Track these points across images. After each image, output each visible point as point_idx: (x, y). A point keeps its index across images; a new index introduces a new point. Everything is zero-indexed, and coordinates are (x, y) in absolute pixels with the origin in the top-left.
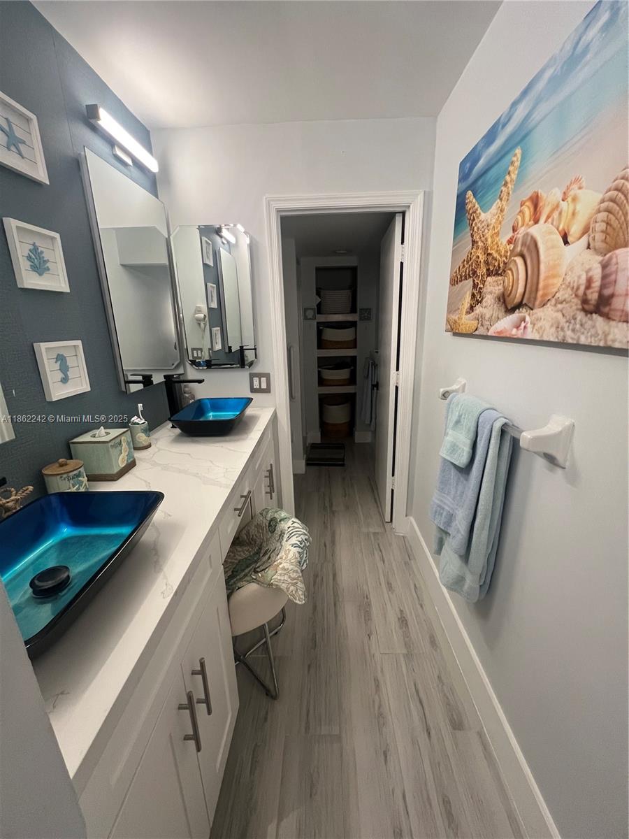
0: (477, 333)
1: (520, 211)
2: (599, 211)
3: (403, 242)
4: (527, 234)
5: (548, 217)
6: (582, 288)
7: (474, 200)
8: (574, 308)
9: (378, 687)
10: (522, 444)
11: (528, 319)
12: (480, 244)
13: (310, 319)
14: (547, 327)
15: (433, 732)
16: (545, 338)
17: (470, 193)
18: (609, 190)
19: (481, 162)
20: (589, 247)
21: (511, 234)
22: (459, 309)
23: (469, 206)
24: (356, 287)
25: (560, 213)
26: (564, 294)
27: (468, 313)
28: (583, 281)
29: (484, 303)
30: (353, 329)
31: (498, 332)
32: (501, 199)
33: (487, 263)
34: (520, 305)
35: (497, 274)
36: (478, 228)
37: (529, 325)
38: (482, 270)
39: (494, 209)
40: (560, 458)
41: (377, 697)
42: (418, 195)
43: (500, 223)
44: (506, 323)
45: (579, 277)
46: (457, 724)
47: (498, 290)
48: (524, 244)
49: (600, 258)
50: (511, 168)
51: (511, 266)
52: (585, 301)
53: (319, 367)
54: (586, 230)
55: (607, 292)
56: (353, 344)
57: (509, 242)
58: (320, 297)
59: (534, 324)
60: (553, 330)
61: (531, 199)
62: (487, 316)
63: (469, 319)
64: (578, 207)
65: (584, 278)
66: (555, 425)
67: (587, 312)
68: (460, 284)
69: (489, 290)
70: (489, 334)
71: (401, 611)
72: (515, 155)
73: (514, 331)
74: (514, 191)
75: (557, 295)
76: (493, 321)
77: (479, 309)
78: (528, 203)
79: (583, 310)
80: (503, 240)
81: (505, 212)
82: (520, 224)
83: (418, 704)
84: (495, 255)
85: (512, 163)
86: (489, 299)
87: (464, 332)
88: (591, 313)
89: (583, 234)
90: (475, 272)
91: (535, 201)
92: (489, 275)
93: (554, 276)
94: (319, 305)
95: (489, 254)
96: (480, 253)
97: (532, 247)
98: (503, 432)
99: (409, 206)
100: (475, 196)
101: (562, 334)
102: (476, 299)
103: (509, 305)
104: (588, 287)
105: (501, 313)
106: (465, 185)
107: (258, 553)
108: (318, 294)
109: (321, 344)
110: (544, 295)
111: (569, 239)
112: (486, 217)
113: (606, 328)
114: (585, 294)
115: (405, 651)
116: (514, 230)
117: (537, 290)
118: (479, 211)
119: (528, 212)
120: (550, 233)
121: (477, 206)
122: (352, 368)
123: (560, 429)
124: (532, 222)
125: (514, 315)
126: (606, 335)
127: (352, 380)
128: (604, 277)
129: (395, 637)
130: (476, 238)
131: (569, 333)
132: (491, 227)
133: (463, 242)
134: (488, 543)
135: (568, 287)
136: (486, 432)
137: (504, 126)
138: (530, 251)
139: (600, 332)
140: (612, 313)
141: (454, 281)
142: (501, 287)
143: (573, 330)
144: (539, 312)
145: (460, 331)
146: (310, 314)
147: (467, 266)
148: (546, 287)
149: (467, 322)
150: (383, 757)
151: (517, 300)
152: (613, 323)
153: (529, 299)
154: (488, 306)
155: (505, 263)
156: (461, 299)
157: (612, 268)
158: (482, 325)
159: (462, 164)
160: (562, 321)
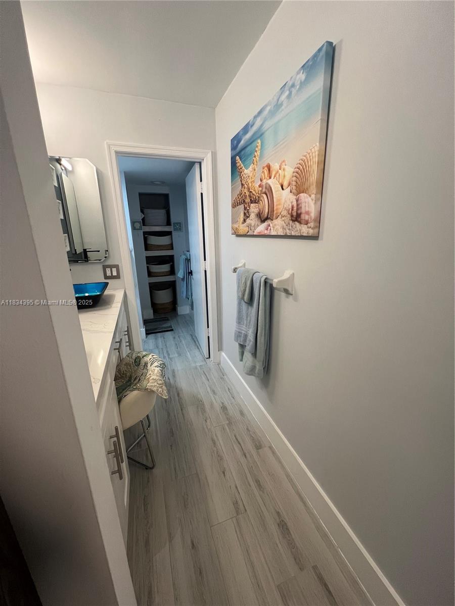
0: (248, 234)
1: (263, 172)
2: (293, 177)
3: (201, 181)
4: (267, 183)
5: (275, 176)
6: (291, 210)
7: (240, 162)
8: (288, 219)
9: (214, 443)
10: (274, 285)
11: (271, 225)
12: (246, 186)
13: (138, 229)
14: (279, 228)
15: (247, 455)
16: (279, 234)
17: (238, 157)
18: (295, 168)
19: (242, 142)
20: (291, 192)
21: (260, 182)
22: (238, 221)
23: (238, 165)
24: (169, 207)
25: (279, 175)
26: (284, 213)
27: (243, 223)
28: (290, 207)
29: (251, 218)
30: (170, 236)
31: (259, 233)
32: (254, 164)
33: (250, 196)
34: (267, 219)
35: (255, 203)
36: (244, 177)
37: (272, 228)
38: (248, 200)
39: (251, 168)
40: (290, 289)
41: (215, 449)
42: (208, 153)
43: (254, 176)
44: (261, 228)
45: (289, 205)
46: (258, 446)
47: (256, 211)
48: (266, 188)
49: (295, 197)
50: (257, 149)
51: (262, 199)
52: (292, 216)
53: (147, 263)
54: (289, 185)
55: (299, 212)
56: (171, 247)
57: (260, 186)
58: (143, 213)
59: (274, 227)
60: (281, 230)
61: (267, 166)
62: (253, 225)
63: (244, 227)
64: (286, 173)
65: (290, 205)
66: (286, 275)
67: (293, 221)
68: (237, 207)
69: (252, 211)
70: (255, 234)
71: (223, 403)
72: (258, 143)
73: (266, 232)
74: (260, 160)
75: (282, 213)
76: (256, 227)
77: (248, 221)
78: (266, 168)
79: (292, 220)
80: (257, 186)
81: (256, 171)
82: (263, 178)
83: (238, 445)
84: (254, 192)
85: (257, 146)
86: (253, 216)
87: (242, 234)
88: (295, 221)
89: (288, 186)
90: (244, 201)
91: (269, 167)
92: (251, 203)
93: (279, 204)
94: (143, 220)
95: (251, 192)
96: (246, 191)
97: (270, 189)
98: (266, 282)
99: (203, 160)
100: (241, 160)
101: (285, 231)
102: (247, 216)
103: (263, 219)
104: (292, 210)
105: (259, 223)
106: (235, 153)
107: (130, 380)
108: (142, 211)
109: (147, 247)
110: (276, 213)
111: (284, 188)
112: (247, 172)
113: (300, 228)
114: (292, 213)
115: (228, 422)
116: (261, 181)
117: (273, 211)
118: (243, 168)
119: (266, 172)
120: (276, 184)
121: (242, 165)
122: (171, 263)
123: (289, 276)
124: (268, 178)
125: (264, 224)
126: (300, 230)
127: (172, 272)
128: (298, 205)
129: (221, 417)
130: (244, 182)
131: (288, 231)
132: (250, 177)
133: (237, 184)
134: (265, 343)
135: (285, 209)
136: (258, 284)
137: (252, 126)
138: (269, 191)
139: (298, 229)
140: (302, 221)
141: (234, 206)
142: (258, 209)
143: (289, 229)
144: (275, 222)
145: (240, 234)
146: (137, 225)
147: (240, 197)
148: (277, 209)
149: (243, 228)
150: (223, 475)
151: (266, 216)
152: (302, 225)
153: (271, 215)
154: (253, 220)
155: (259, 197)
156: (238, 216)
157: (299, 202)
158: (251, 229)
159: (232, 141)
160: (285, 225)
